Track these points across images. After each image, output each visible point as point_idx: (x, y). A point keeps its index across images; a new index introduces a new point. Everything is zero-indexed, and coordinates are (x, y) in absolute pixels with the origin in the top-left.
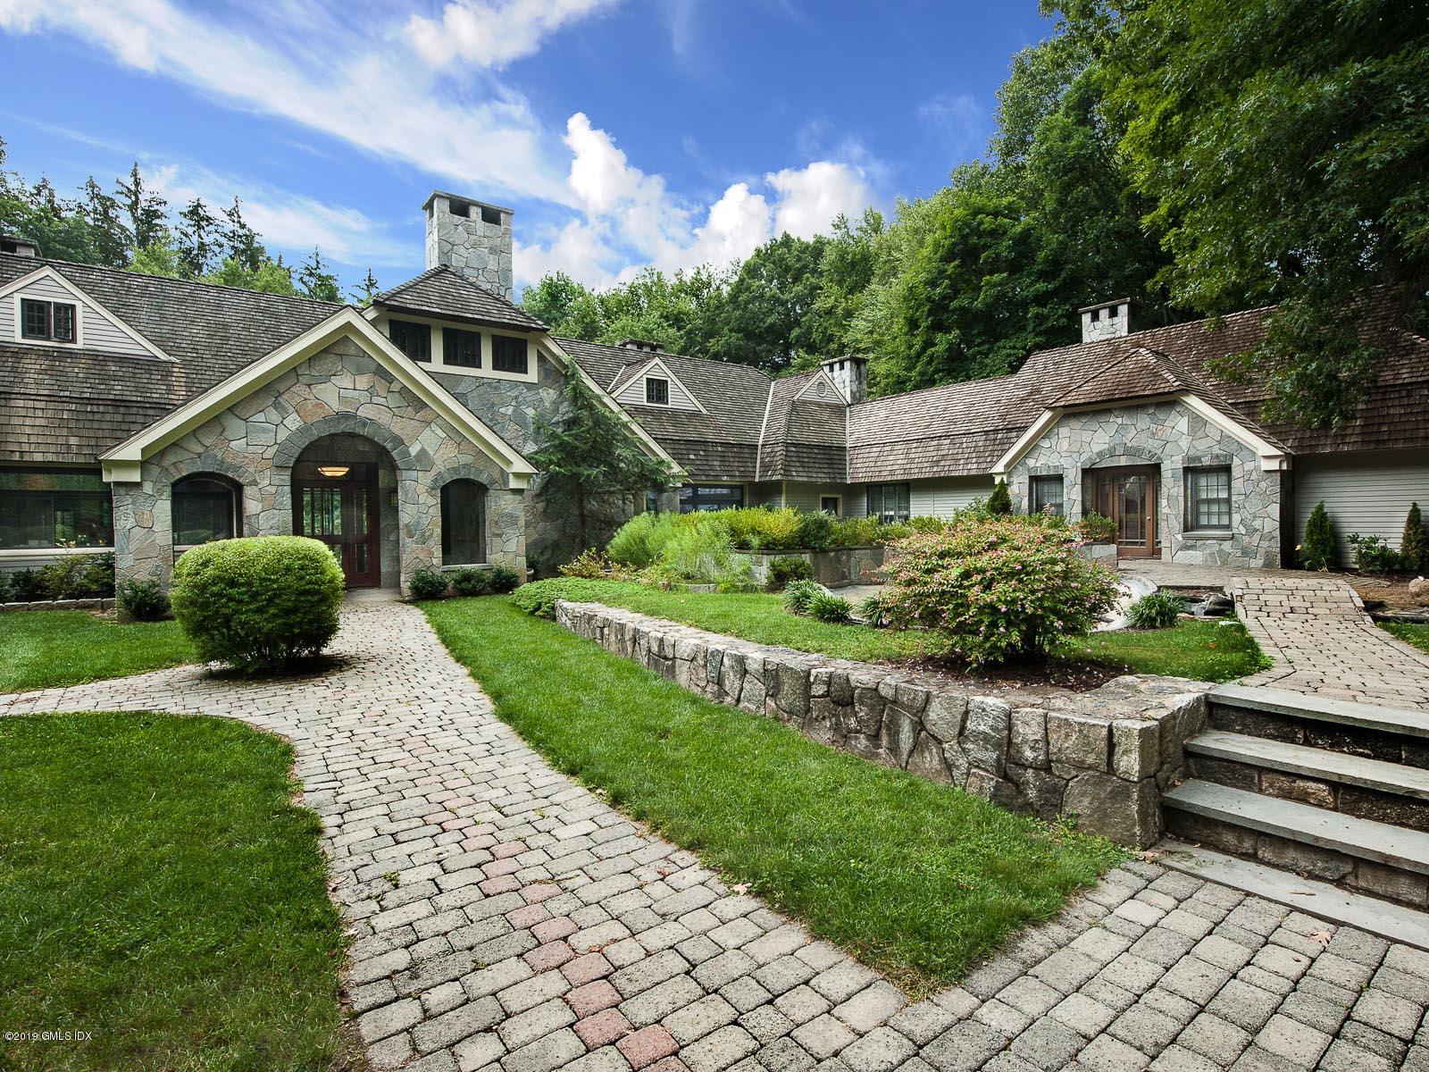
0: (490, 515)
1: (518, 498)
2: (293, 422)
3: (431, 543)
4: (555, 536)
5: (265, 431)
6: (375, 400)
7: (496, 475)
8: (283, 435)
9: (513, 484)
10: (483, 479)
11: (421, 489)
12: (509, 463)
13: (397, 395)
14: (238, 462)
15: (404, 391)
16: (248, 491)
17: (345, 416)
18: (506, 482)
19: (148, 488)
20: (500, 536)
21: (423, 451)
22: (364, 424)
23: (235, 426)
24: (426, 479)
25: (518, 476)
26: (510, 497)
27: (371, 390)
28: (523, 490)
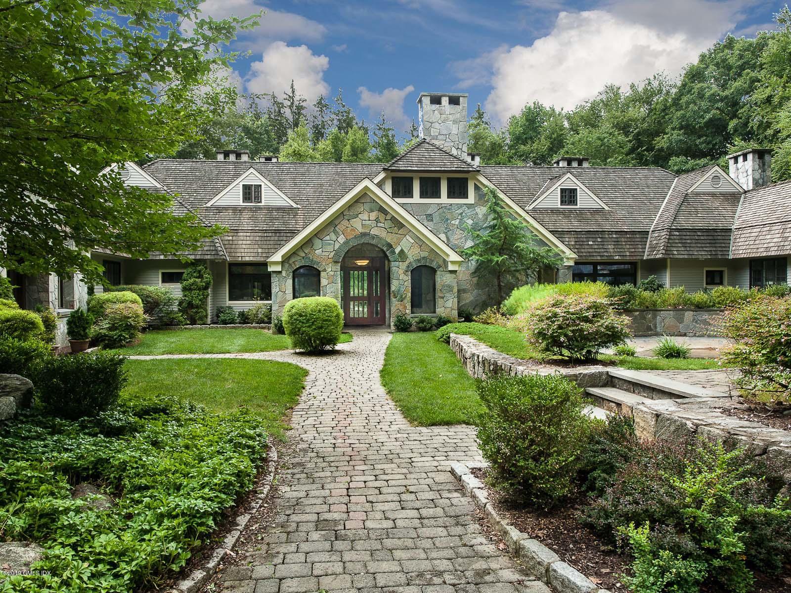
0: (438, 286)
1: (454, 275)
2: (342, 239)
3: (405, 301)
4: (484, 298)
5: (330, 244)
6: (379, 225)
7: (441, 262)
8: (337, 246)
9: (451, 267)
10: (434, 265)
11: (401, 272)
12: (448, 255)
13: (389, 221)
14: (318, 260)
15: (393, 219)
16: (323, 274)
17: (364, 235)
18: (446, 266)
19: (284, 274)
20: (443, 298)
21: (402, 251)
22: (373, 238)
23: (317, 243)
24: (403, 266)
25: (453, 262)
26: (449, 275)
27: (377, 220)
28: (456, 271)
